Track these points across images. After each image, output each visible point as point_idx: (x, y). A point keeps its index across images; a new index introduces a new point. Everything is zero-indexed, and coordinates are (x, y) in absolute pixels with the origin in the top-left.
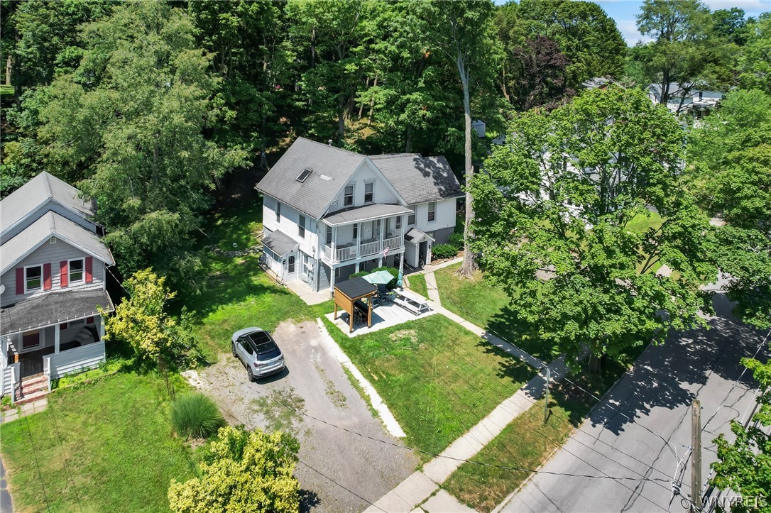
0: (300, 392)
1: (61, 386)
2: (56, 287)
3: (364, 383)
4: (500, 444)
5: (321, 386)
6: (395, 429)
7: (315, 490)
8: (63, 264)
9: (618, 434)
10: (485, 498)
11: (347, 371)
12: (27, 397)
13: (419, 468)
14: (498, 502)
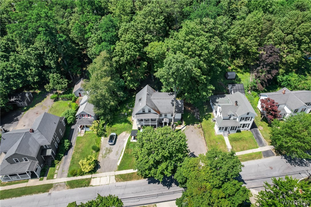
0: (113, 150)
1: (86, 133)
2: (86, 117)
3: (123, 153)
4: (128, 174)
5: (117, 150)
6: (118, 164)
7: (101, 167)
8: (86, 115)
9: (148, 184)
10: (118, 180)
11: (123, 149)
12: (82, 133)
13: (115, 171)
14: (119, 182)
